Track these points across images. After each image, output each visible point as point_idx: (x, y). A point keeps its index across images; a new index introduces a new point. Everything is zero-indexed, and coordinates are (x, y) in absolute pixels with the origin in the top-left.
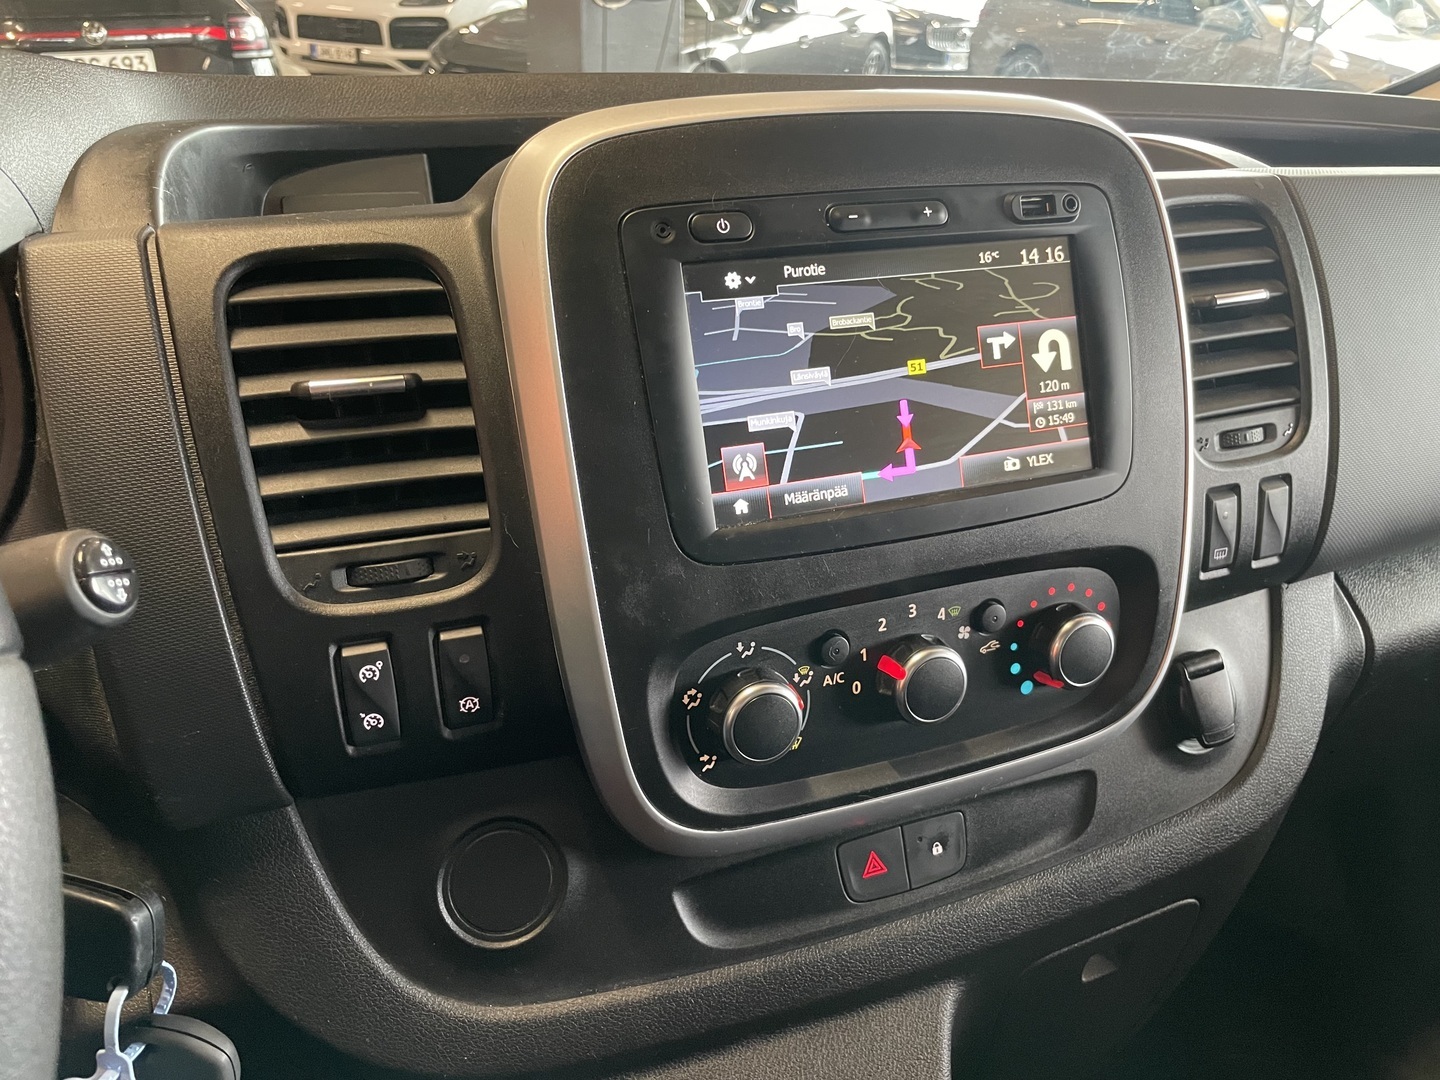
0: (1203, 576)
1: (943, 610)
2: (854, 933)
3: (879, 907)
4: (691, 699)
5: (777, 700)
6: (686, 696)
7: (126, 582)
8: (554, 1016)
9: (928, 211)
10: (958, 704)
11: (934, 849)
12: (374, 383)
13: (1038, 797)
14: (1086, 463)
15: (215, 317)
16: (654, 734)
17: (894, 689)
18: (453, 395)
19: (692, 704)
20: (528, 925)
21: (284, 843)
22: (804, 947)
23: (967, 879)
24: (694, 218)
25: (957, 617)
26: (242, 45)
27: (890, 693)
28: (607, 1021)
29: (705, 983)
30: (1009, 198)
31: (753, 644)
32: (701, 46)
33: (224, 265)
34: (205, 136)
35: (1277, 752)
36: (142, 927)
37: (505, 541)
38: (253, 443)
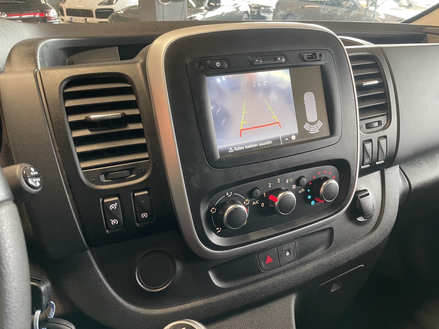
0: (362, 167)
1: (287, 180)
2: (264, 281)
3: (271, 272)
4: (213, 211)
5: (240, 209)
6: (211, 210)
7: (39, 180)
8: (174, 312)
9: (279, 59)
10: (294, 209)
11: (287, 254)
12: (111, 116)
13: (317, 236)
14: (328, 134)
15: (60, 97)
16: (202, 222)
17: (274, 205)
18: (136, 119)
19: (213, 212)
20: (165, 283)
21: (87, 262)
22: (249, 286)
23: (297, 262)
24: (209, 62)
25: (292, 182)
26: (50, 18)
27: (273, 206)
28: (190, 312)
29: (220, 299)
30: (302, 54)
31: (231, 193)
32: (193, 16)
33: (62, 80)
34: (49, 42)
35: (385, 219)
36: (44, 290)
37: (154, 163)
38: (73, 136)
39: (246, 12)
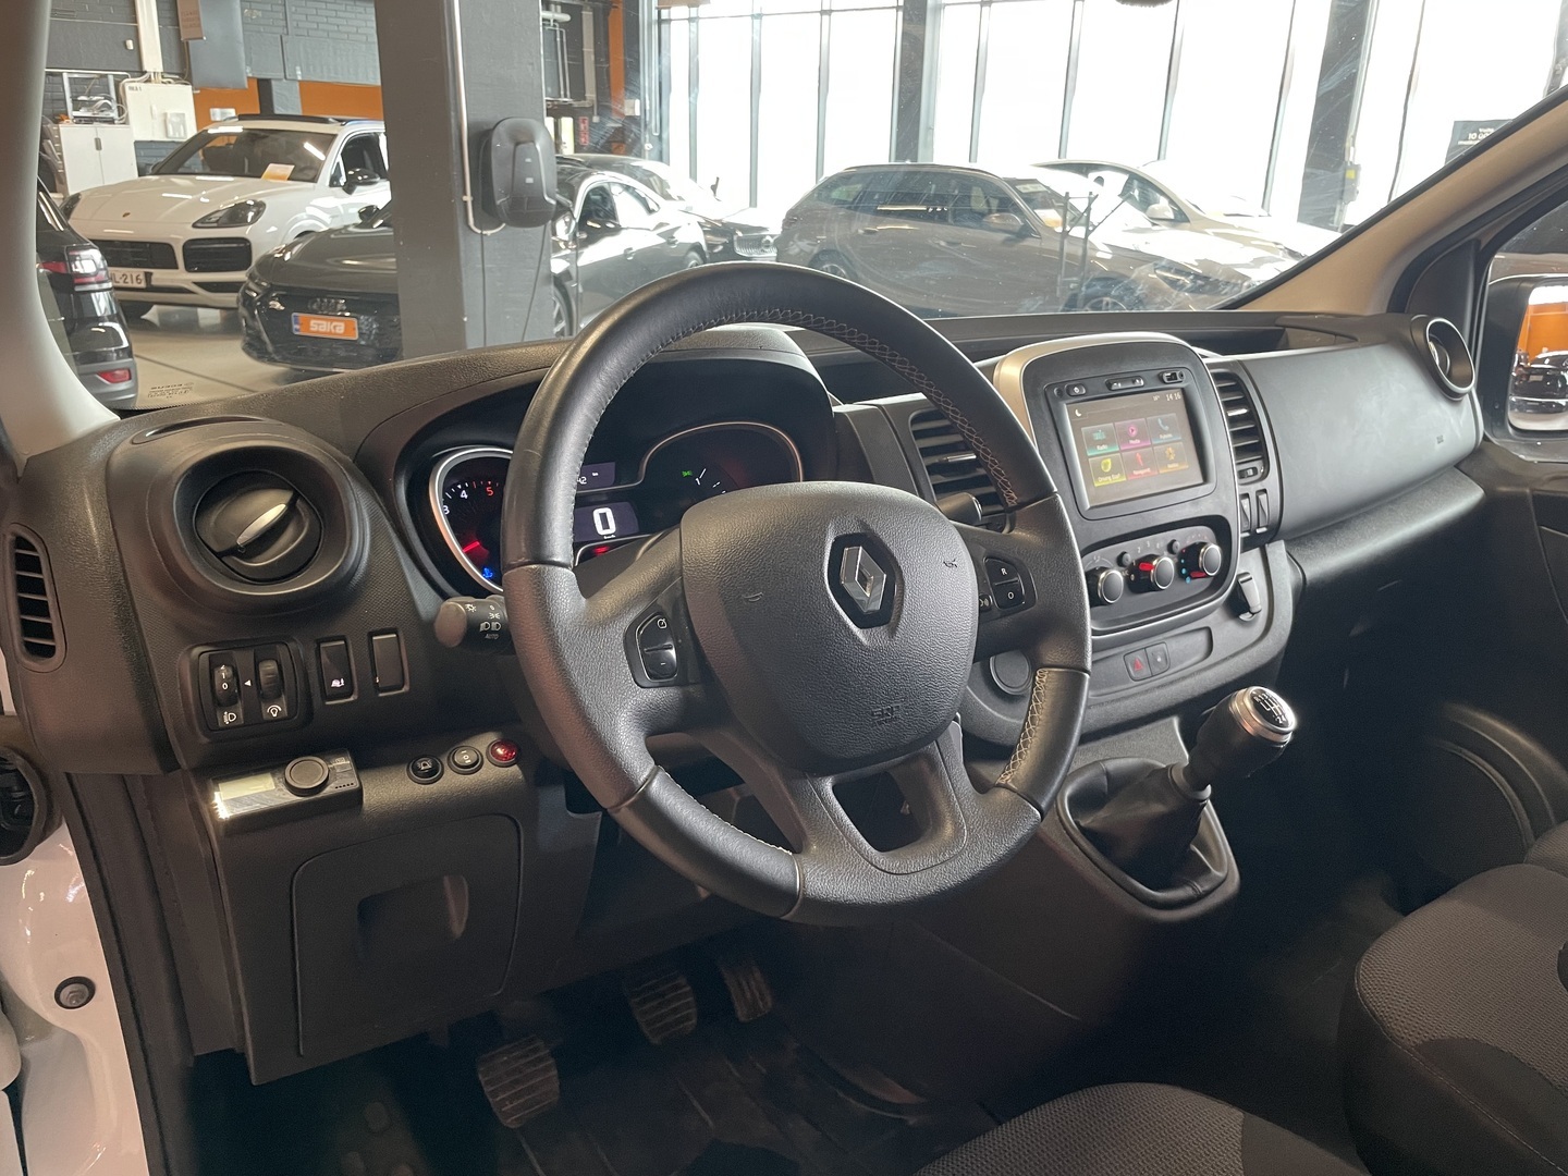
0: (1244, 536)
1: (1159, 543)
9: (1137, 381)
14: (1201, 481)
25: (1164, 546)
26: (82, 278)
30: (1161, 374)
31: (1099, 557)
39: (697, 248)
